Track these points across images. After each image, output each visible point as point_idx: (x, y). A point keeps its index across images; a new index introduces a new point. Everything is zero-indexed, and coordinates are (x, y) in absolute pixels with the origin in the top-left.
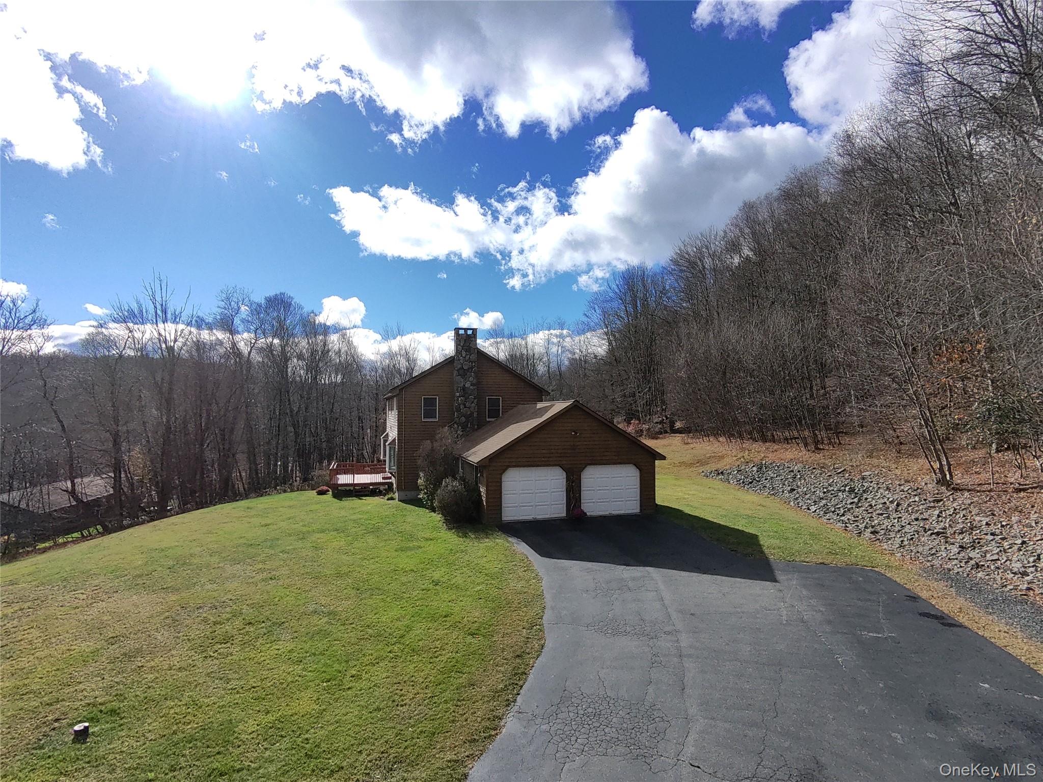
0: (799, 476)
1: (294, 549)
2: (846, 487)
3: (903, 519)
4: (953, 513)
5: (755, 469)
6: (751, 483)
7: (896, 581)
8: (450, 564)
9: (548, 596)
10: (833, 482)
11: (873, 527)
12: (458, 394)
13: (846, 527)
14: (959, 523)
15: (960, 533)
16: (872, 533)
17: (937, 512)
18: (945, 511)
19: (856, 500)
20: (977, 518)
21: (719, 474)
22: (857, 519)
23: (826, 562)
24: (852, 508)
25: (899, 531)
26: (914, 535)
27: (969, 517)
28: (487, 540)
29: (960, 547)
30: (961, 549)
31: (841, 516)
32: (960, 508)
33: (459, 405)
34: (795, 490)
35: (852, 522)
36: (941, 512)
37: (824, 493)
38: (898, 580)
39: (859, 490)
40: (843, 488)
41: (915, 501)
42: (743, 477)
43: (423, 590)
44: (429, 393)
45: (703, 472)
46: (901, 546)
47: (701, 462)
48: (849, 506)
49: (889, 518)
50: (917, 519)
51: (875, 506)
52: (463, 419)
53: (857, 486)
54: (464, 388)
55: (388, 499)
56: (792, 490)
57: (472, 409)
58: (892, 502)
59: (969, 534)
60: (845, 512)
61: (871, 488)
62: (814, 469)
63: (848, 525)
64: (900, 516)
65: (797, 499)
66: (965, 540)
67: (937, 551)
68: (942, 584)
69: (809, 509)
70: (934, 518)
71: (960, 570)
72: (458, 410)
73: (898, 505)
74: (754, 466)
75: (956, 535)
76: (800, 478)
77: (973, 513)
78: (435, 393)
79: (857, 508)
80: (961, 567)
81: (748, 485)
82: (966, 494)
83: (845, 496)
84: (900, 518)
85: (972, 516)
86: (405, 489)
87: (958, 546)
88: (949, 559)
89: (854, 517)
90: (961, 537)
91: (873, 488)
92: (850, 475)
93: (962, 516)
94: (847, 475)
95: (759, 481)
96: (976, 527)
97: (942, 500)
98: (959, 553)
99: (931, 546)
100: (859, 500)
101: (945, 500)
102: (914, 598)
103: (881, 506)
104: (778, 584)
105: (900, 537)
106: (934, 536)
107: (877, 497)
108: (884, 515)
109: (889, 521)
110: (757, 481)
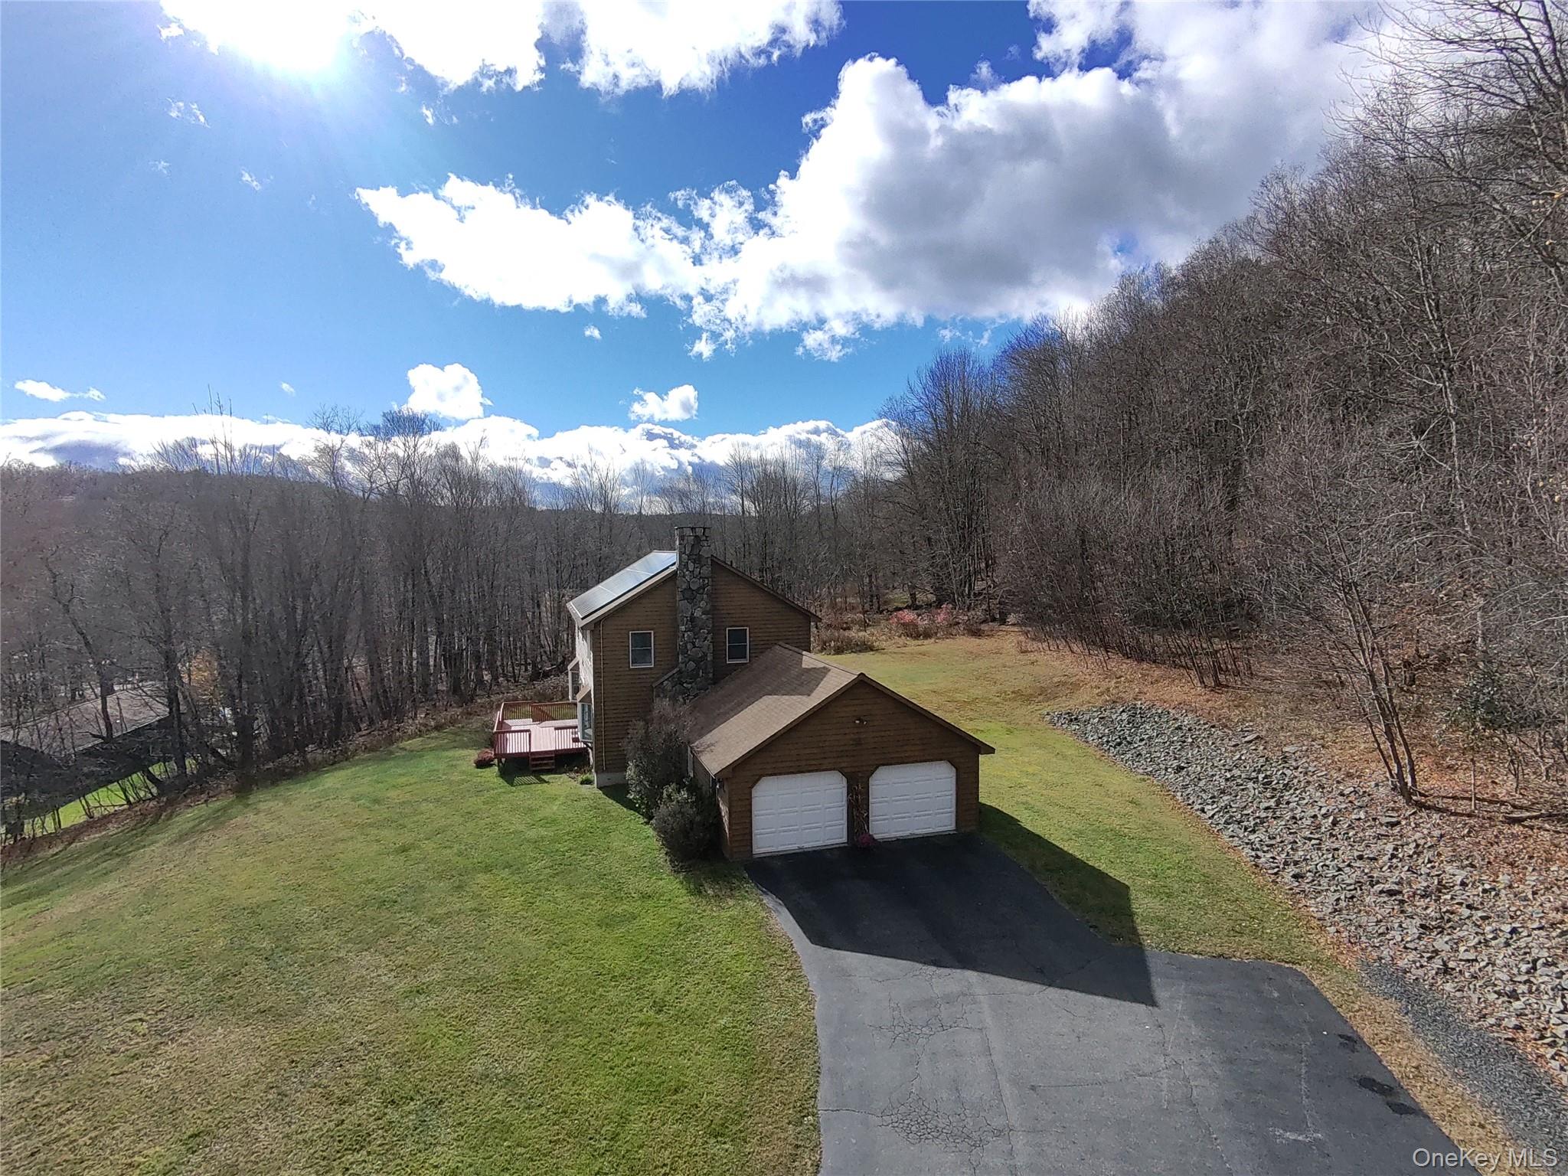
0: (1190, 740)
1: (448, 914)
2: (1259, 773)
3: (1340, 852)
4: (1415, 853)
5: (1125, 716)
6: (1119, 744)
7: (1326, 999)
8: (678, 961)
9: (823, 1042)
10: (1240, 759)
11: (1296, 863)
12: (683, 628)
13: (1258, 857)
14: (1421, 874)
15: (1422, 896)
16: (1294, 876)
17: (1390, 847)
18: (1402, 846)
19: (1272, 803)
20: (1449, 868)
21: (1071, 720)
22: (1273, 842)
23: (1227, 952)
24: (1267, 817)
25: (1334, 877)
26: (1356, 889)
27: (1437, 864)
28: (731, 902)
29: (1422, 926)
30: (1422, 930)
31: (1250, 832)
32: (1425, 843)
33: (686, 644)
34: (1183, 768)
35: (1266, 849)
36: (1396, 849)
37: (1227, 780)
38: (1329, 995)
39: (1278, 783)
40: (1254, 774)
41: (1359, 819)
42: (1106, 731)
43: (641, 1024)
44: (640, 627)
45: (1048, 714)
46: (1336, 910)
47: (1045, 693)
48: (1263, 815)
49: (1319, 849)
50: (1360, 857)
51: (1301, 819)
52: (692, 665)
53: (1275, 772)
54: (692, 619)
55: (582, 783)
56: (1180, 769)
57: (705, 649)
58: (1325, 816)
59: (1436, 901)
60: (1256, 824)
61: (1295, 781)
62: (1213, 727)
63: (1260, 853)
64: (1335, 846)
65: (1185, 787)
66: (1428, 911)
67: (1387, 929)
68: (1393, 1004)
69: (1203, 810)
70: (1386, 858)
71: (1420, 972)
72: (685, 652)
73: (1335, 823)
74: (1123, 711)
75: (1417, 898)
76: (1191, 744)
77: (1443, 857)
78: (649, 626)
79: (1275, 818)
80: (1422, 966)
81: (1115, 748)
82: (1436, 816)
83: (1257, 793)
84: (1337, 849)
85: (1442, 862)
86: (607, 770)
87: (1418, 925)
88: (1405, 948)
89: (1269, 838)
90: (1423, 903)
91: (1299, 781)
92: (1265, 749)
93: (1426, 861)
94: (1262, 748)
95: (1130, 743)
96: (1446, 888)
97: (1398, 823)
98: (1419, 938)
99: (1380, 917)
100: (1278, 803)
101: (1403, 823)
102: (1351, 1041)
103: (1309, 822)
104: (1156, 1009)
105: (1335, 891)
106: (1383, 895)
107: (1305, 802)
108: (1313, 842)
109: (1320, 854)
110: (1129, 743)
